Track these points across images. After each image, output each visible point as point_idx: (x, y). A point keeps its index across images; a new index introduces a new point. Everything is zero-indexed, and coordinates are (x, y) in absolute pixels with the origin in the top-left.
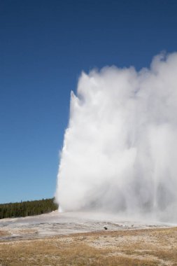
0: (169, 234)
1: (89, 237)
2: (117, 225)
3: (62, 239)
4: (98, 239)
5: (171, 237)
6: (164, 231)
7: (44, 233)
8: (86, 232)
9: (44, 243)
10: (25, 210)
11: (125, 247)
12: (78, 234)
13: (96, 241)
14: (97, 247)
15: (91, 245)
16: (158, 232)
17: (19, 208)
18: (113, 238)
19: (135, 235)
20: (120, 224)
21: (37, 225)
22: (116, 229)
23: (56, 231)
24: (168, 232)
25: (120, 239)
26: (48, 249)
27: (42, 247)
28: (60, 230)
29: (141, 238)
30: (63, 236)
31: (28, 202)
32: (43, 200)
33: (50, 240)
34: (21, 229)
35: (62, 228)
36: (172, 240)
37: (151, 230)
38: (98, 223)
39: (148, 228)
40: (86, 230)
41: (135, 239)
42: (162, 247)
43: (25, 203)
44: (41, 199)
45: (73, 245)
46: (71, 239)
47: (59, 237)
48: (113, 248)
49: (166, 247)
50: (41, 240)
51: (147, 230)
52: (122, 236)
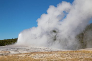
0: (66, 53)
1: (32, 54)
2: (44, 50)
3: (20, 55)
4: (36, 55)
5: (66, 54)
6: (63, 52)
7: (12, 53)
8: (31, 52)
9: (12, 57)
10: (4, 43)
11: (47, 58)
12: (28, 53)
13: (35, 56)
14: (35, 58)
15: (33, 57)
16: (61, 53)
17: (2, 42)
18: (42, 55)
19: (51, 53)
20: (45, 49)
21: (10, 49)
22: (43, 51)
23: (18, 52)
24: (65, 52)
25: (45, 55)
26: (14, 59)
27: (11, 58)
28: (19, 51)
29: (53, 55)
30: (21, 54)
31: (6, 40)
32: (13, 39)
33: (15, 55)
34: (2, 51)
35: (21, 50)
36: (67, 56)
37: (58, 52)
38: (36, 48)
39: (57, 51)
40: (31, 51)
41: (51, 55)
42: (62, 59)
43: (4, 40)
44: (12, 39)
45: (25, 58)
46: (24, 55)
47: (19, 54)
48: (42, 58)
49: (64, 59)
50: (11, 56)
51: (56, 52)
52: (46, 54)
